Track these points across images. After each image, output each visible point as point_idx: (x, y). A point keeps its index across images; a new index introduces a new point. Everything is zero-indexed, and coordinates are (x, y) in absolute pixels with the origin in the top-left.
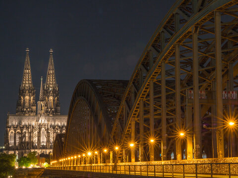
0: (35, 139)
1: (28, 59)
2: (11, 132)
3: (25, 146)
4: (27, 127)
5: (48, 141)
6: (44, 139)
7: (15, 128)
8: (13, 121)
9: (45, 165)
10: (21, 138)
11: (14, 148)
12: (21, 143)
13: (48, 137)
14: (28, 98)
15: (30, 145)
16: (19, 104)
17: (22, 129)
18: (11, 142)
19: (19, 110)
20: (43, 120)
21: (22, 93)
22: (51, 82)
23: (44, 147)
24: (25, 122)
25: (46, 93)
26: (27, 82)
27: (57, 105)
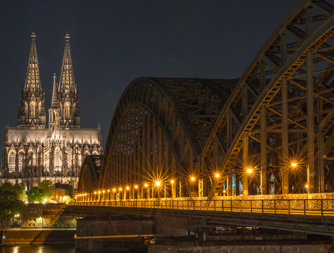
0: (46, 163)
1: (34, 48)
2: (11, 153)
3: (31, 172)
4: (35, 145)
5: (65, 165)
6: (58, 163)
7: (17, 147)
8: (14, 137)
9: (66, 199)
10: (26, 161)
11: (16, 176)
12: (26, 168)
13: (65, 160)
14: (34, 104)
15: (39, 171)
16: (21, 113)
17: (27, 148)
18: (12, 166)
19: (22, 121)
20: (57, 136)
21: (26, 96)
22: (67, 81)
23: (58, 174)
24: (31, 138)
25: (61, 96)
26: (33, 82)
27: (75, 115)
